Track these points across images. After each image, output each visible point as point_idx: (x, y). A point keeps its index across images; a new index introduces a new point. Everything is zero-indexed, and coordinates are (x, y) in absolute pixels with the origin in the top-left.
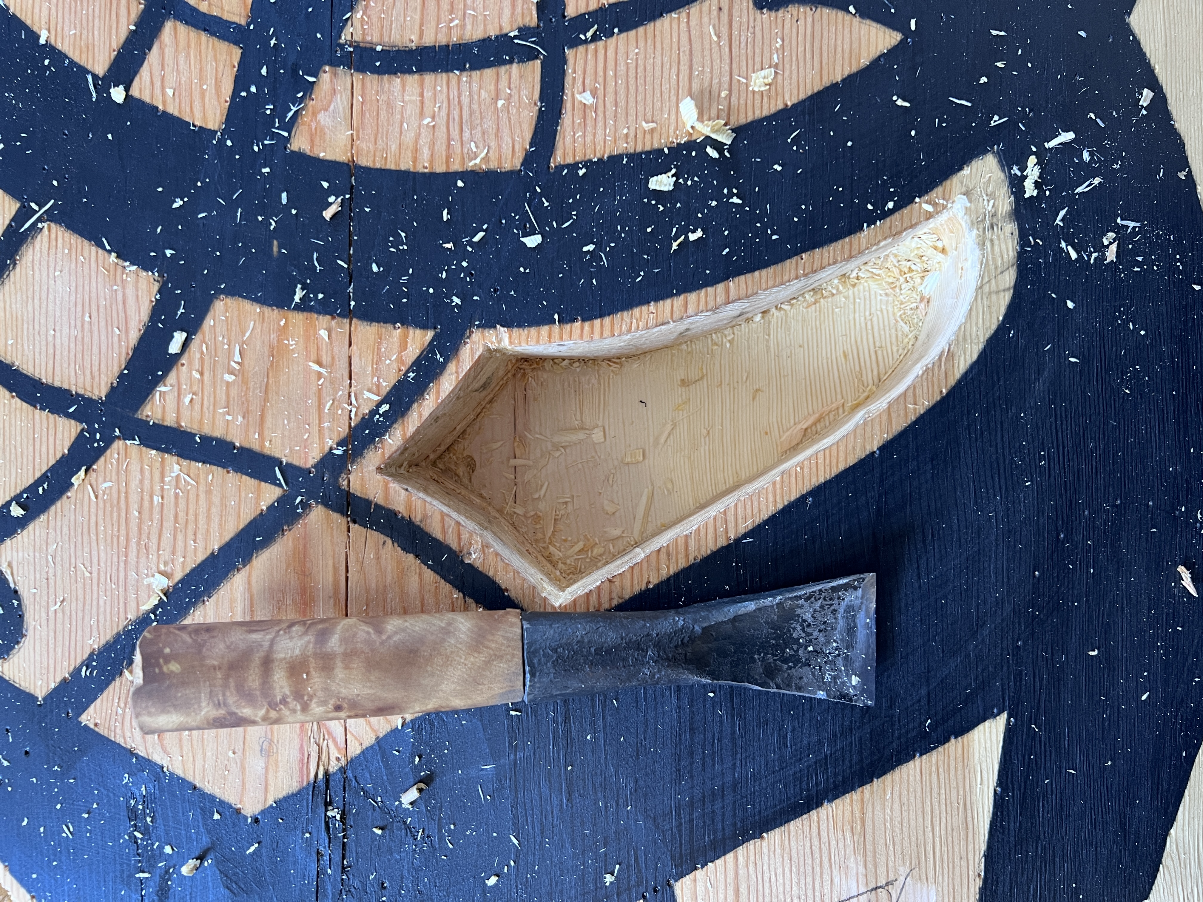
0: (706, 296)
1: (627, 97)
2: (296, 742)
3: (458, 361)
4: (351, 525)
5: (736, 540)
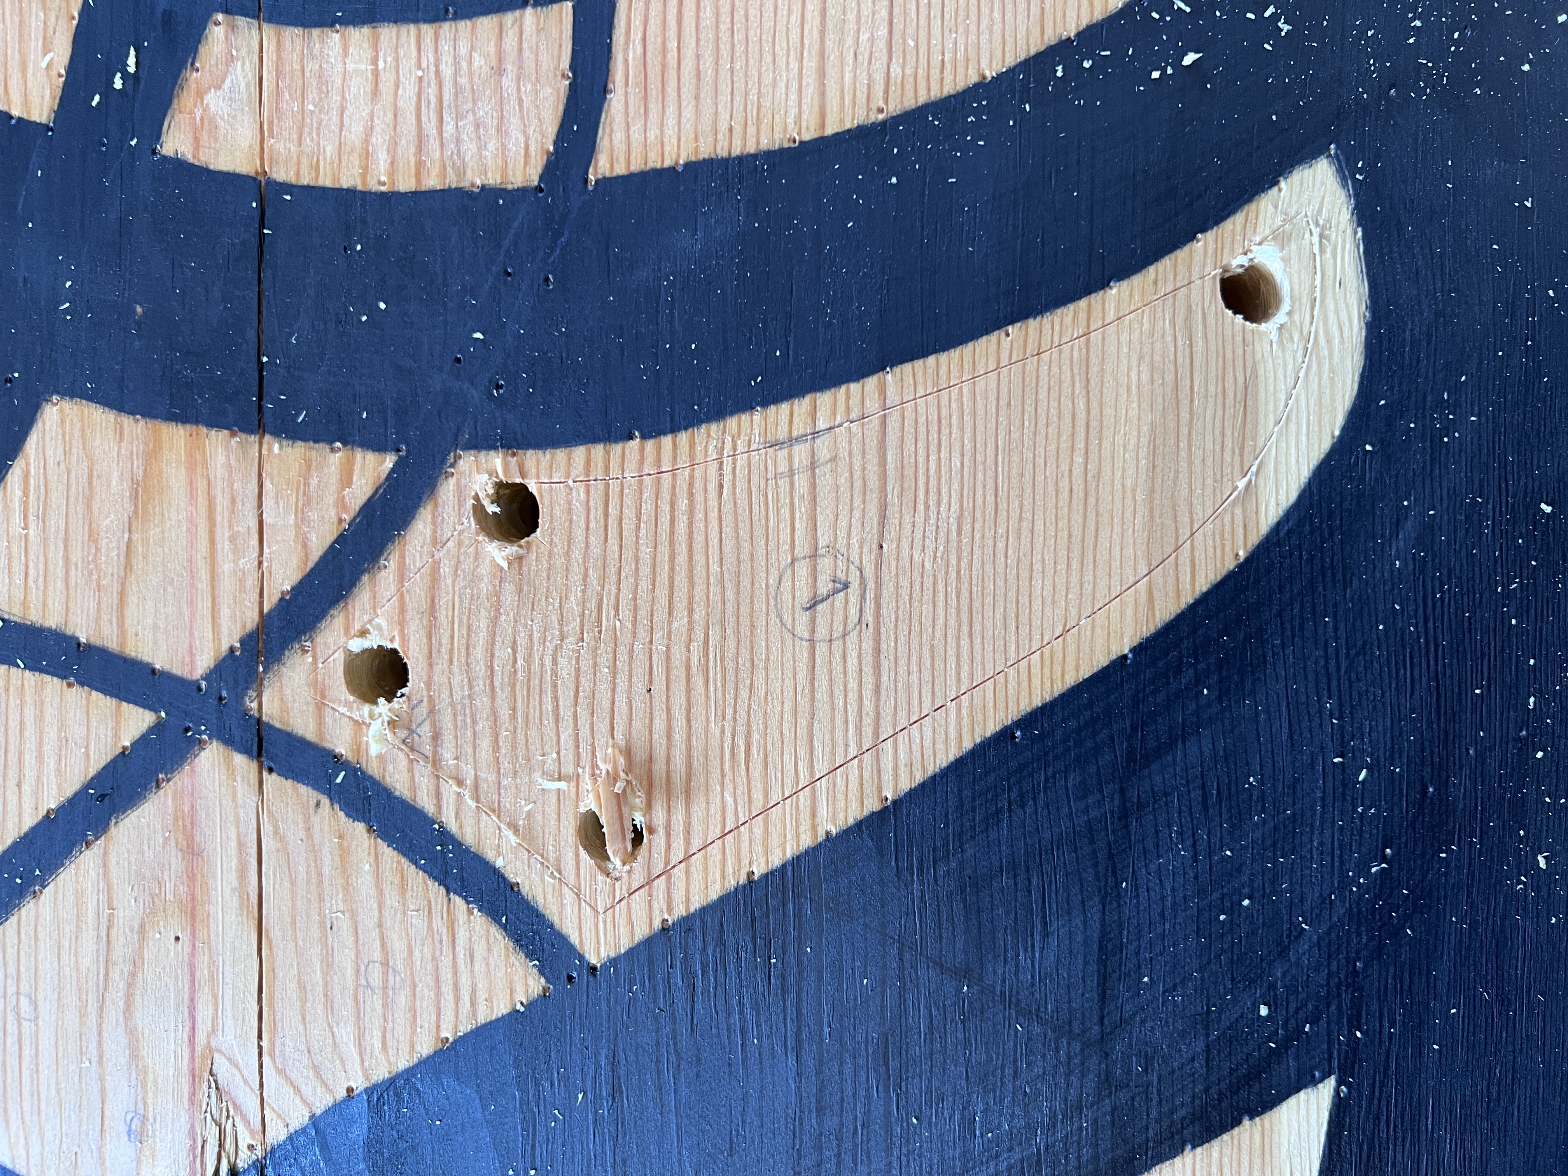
0: (848, 398)
1: (717, 63)
2: (182, 1120)
3: (436, 505)
4: (265, 774)
5: (895, 802)
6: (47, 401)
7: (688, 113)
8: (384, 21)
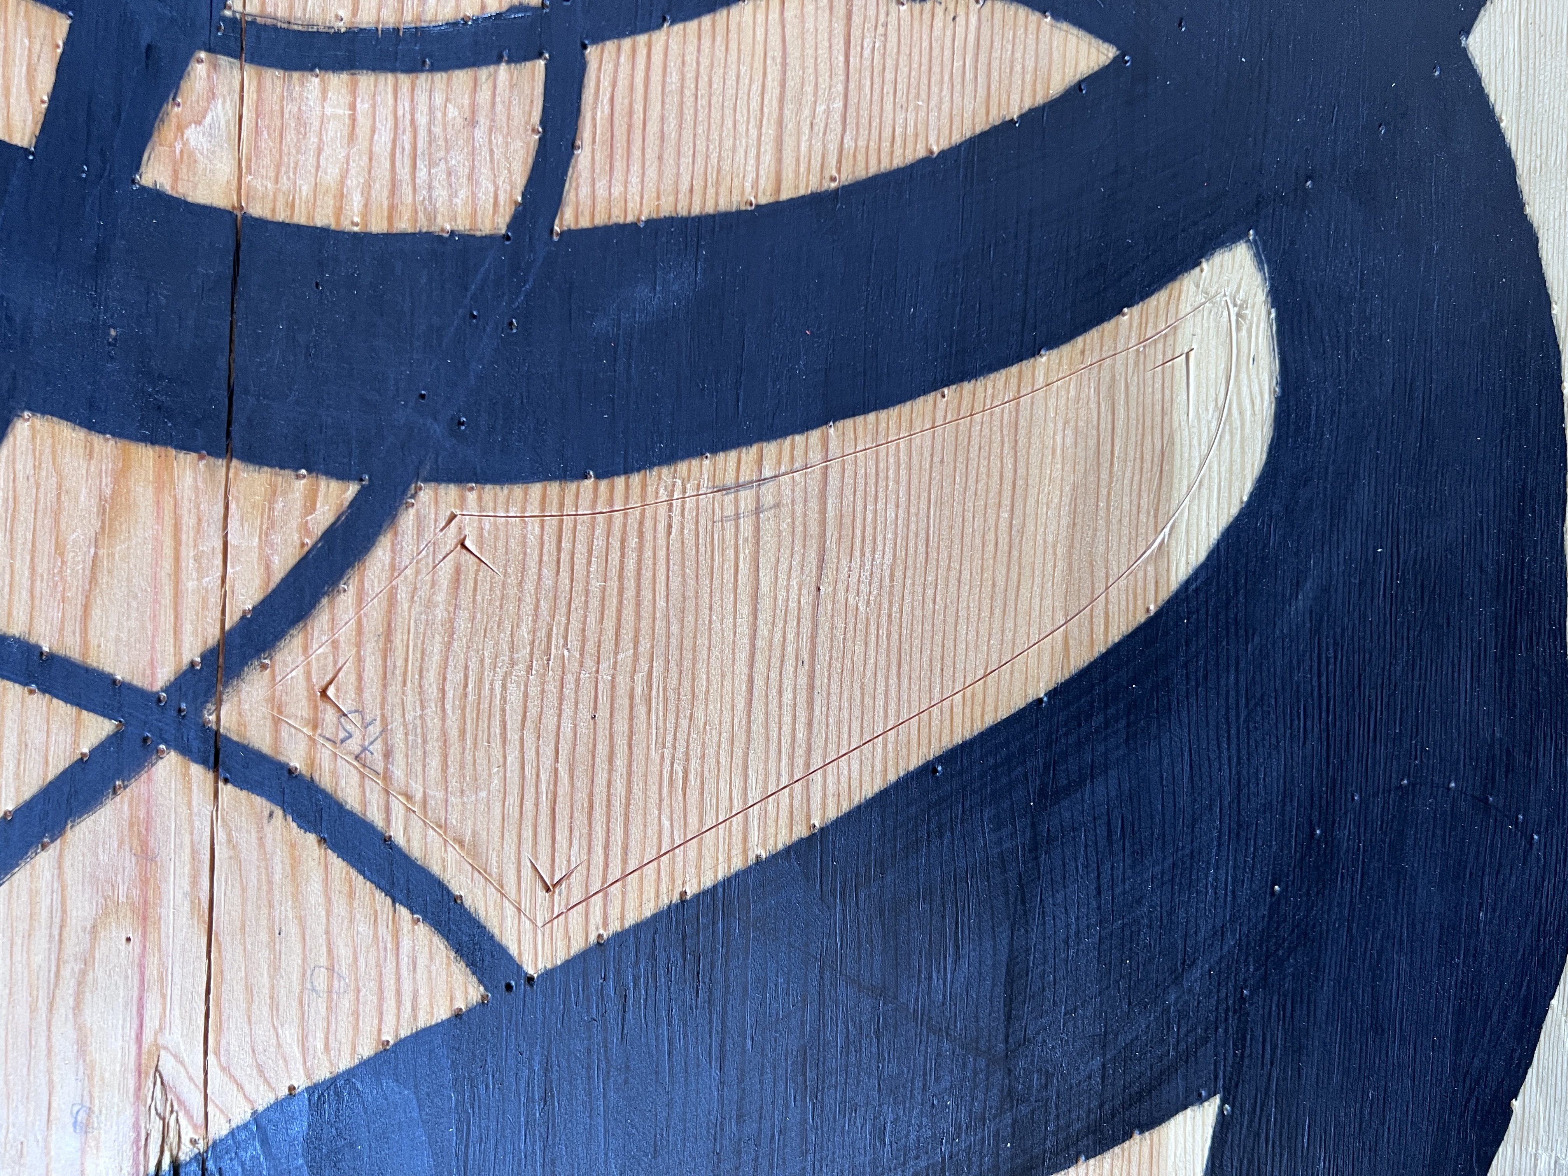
0: (793, 449)
1: (680, 127)
2: (127, 1113)
3: (396, 534)
4: (221, 784)
5: (822, 830)
6: (19, 416)
7: (652, 173)
8: (362, 68)
